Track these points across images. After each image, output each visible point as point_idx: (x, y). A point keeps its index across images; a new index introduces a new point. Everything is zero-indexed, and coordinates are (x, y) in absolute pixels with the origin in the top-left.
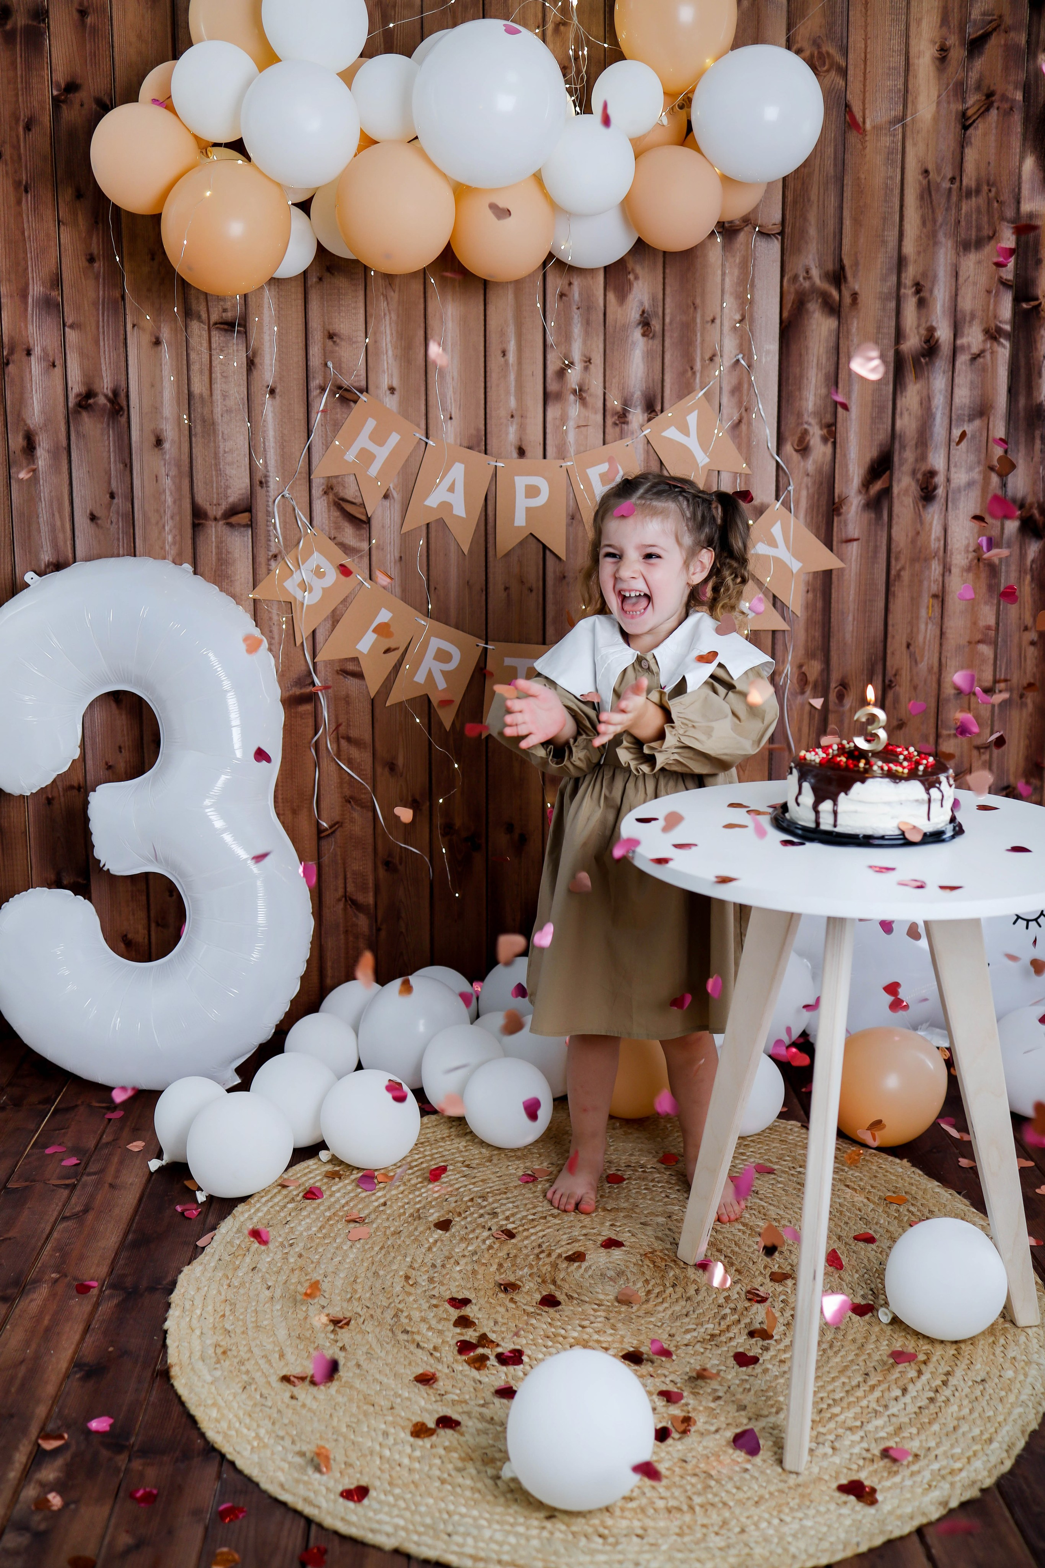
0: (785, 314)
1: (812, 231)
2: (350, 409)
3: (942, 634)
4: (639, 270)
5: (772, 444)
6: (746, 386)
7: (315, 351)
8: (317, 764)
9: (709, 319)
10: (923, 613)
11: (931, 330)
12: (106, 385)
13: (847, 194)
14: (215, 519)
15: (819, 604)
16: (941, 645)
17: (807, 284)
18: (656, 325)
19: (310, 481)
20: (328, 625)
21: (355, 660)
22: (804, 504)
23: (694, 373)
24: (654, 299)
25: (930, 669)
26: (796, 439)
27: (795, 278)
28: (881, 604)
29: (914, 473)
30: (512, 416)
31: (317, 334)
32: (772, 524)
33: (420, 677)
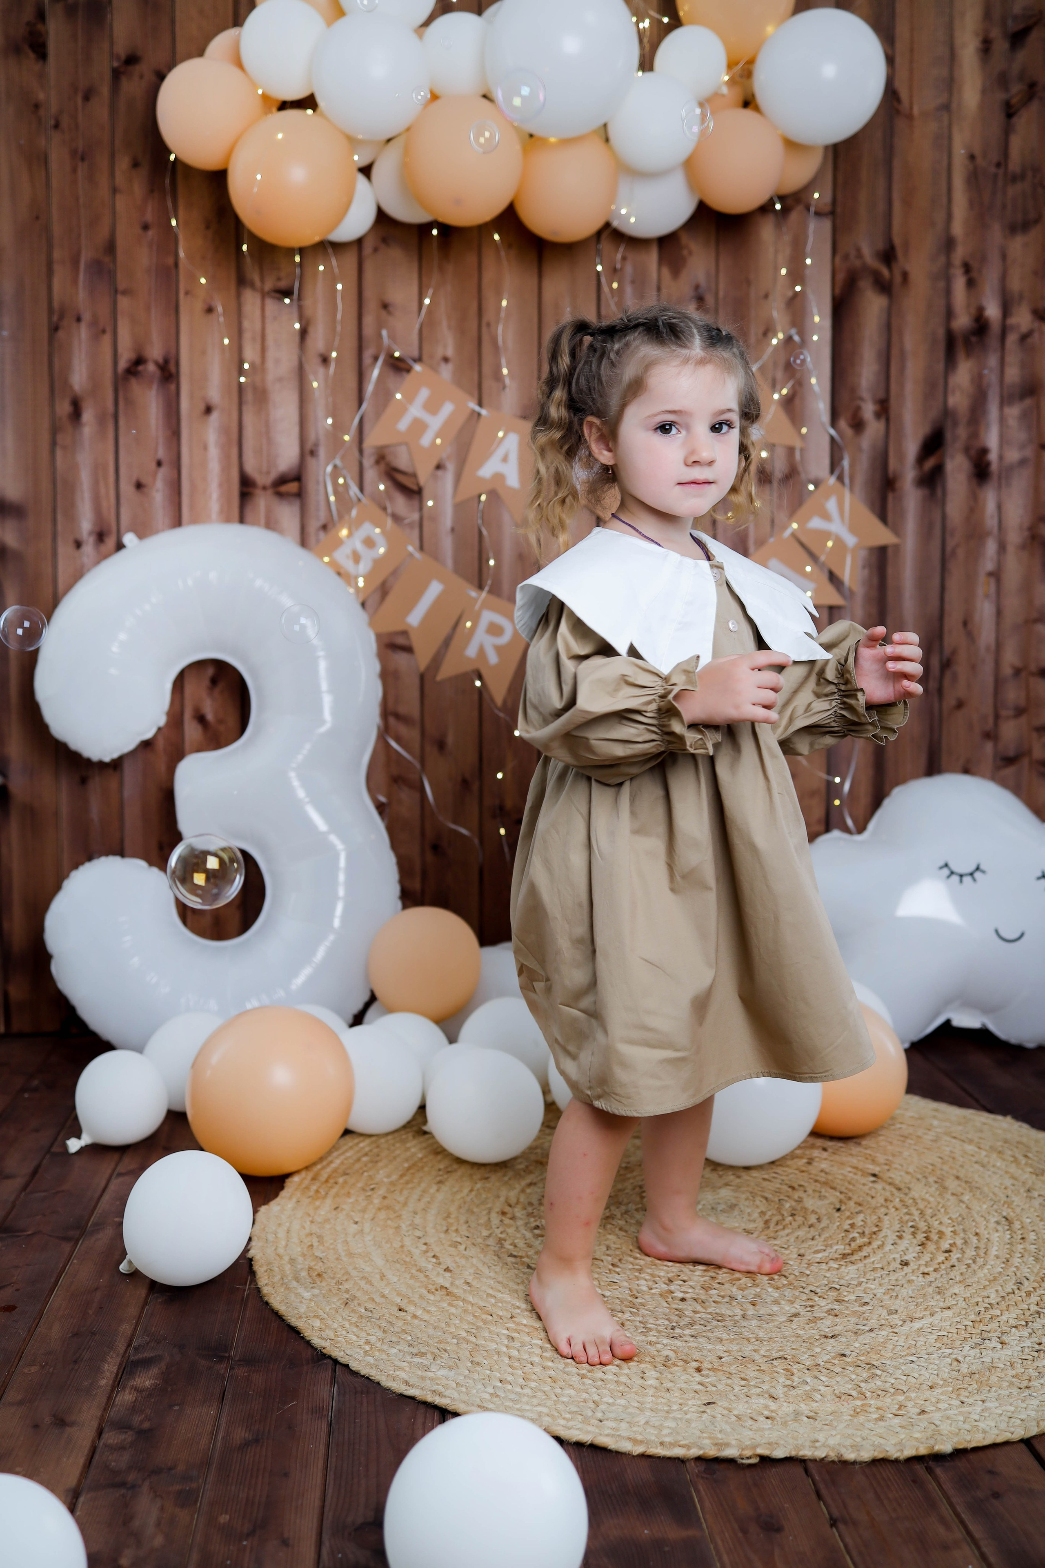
0: (837, 291)
1: (863, 211)
2: (403, 377)
3: (998, 613)
4: (692, 245)
5: (826, 415)
6: (799, 361)
7: (369, 320)
9: (763, 294)
10: (980, 591)
11: (981, 310)
12: (155, 352)
13: (896, 178)
14: (264, 488)
15: (875, 580)
16: (999, 624)
17: (857, 263)
18: (710, 300)
19: (362, 451)
20: (378, 597)
21: (405, 633)
22: (860, 479)
24: (707, 275)
25: (989, 648)
26: (850, 412)
27: (846, 257)
28: (936, 582)
29: (967, 450)
31: (371, 306)
32: (827, 498)
33: (471, 651)
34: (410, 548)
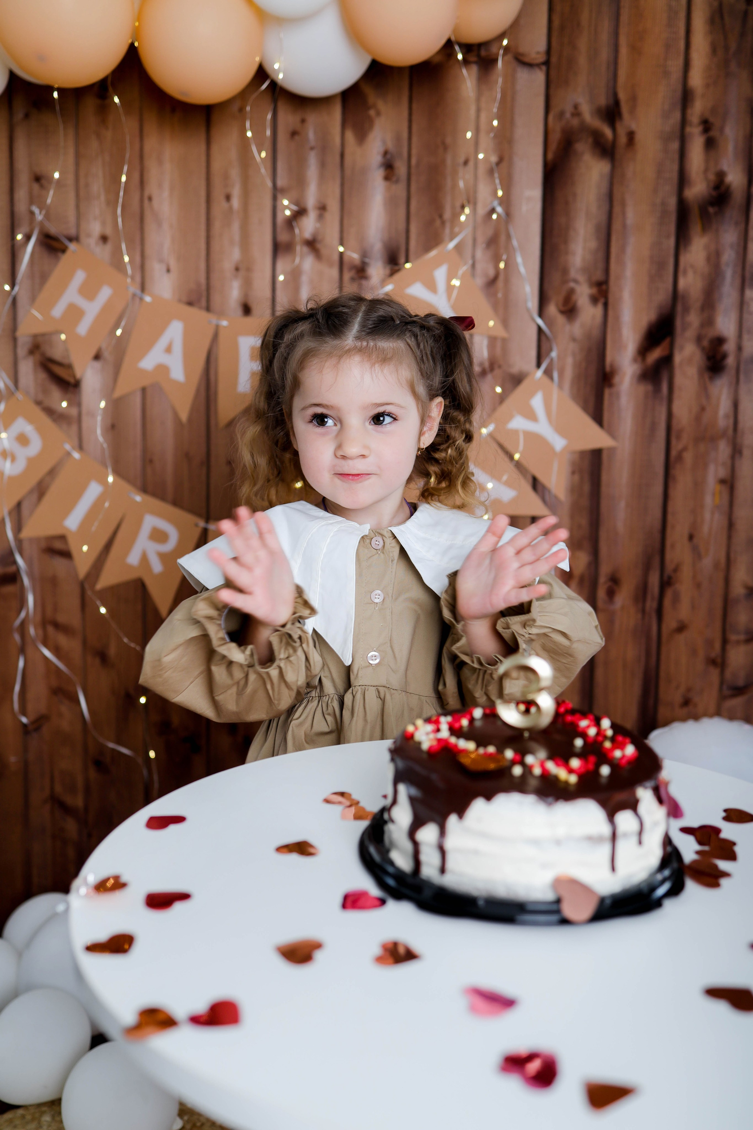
0: (550, 156)
1: (582, 61)
2: (58, 259)
3: (731, 525)
4: (381, 105)
5: (532, 303)
6: (503, 238)
7: (21, 194)
8: (22, 650)
9: (462, 160)
10: (708, 500)
11: (721, 176)
13: (624, 17)
15: (587, 488)
16: (730, 537)
17: (574, 122)
18: (401, 168)
19: (15, 340)
20: (35, 497)
21: (63, 538)
22: (569, 373)
23: (443, 223)
24: (398, 139)
25: (716, 565)
26: (561, 298)
27: (562, 114)
28: (658, 489)
29: (699, 339)
30: (237, 269)
31: (23, 178)
32: (532, 394)
33: (133, 559)
34: (68, 447)
